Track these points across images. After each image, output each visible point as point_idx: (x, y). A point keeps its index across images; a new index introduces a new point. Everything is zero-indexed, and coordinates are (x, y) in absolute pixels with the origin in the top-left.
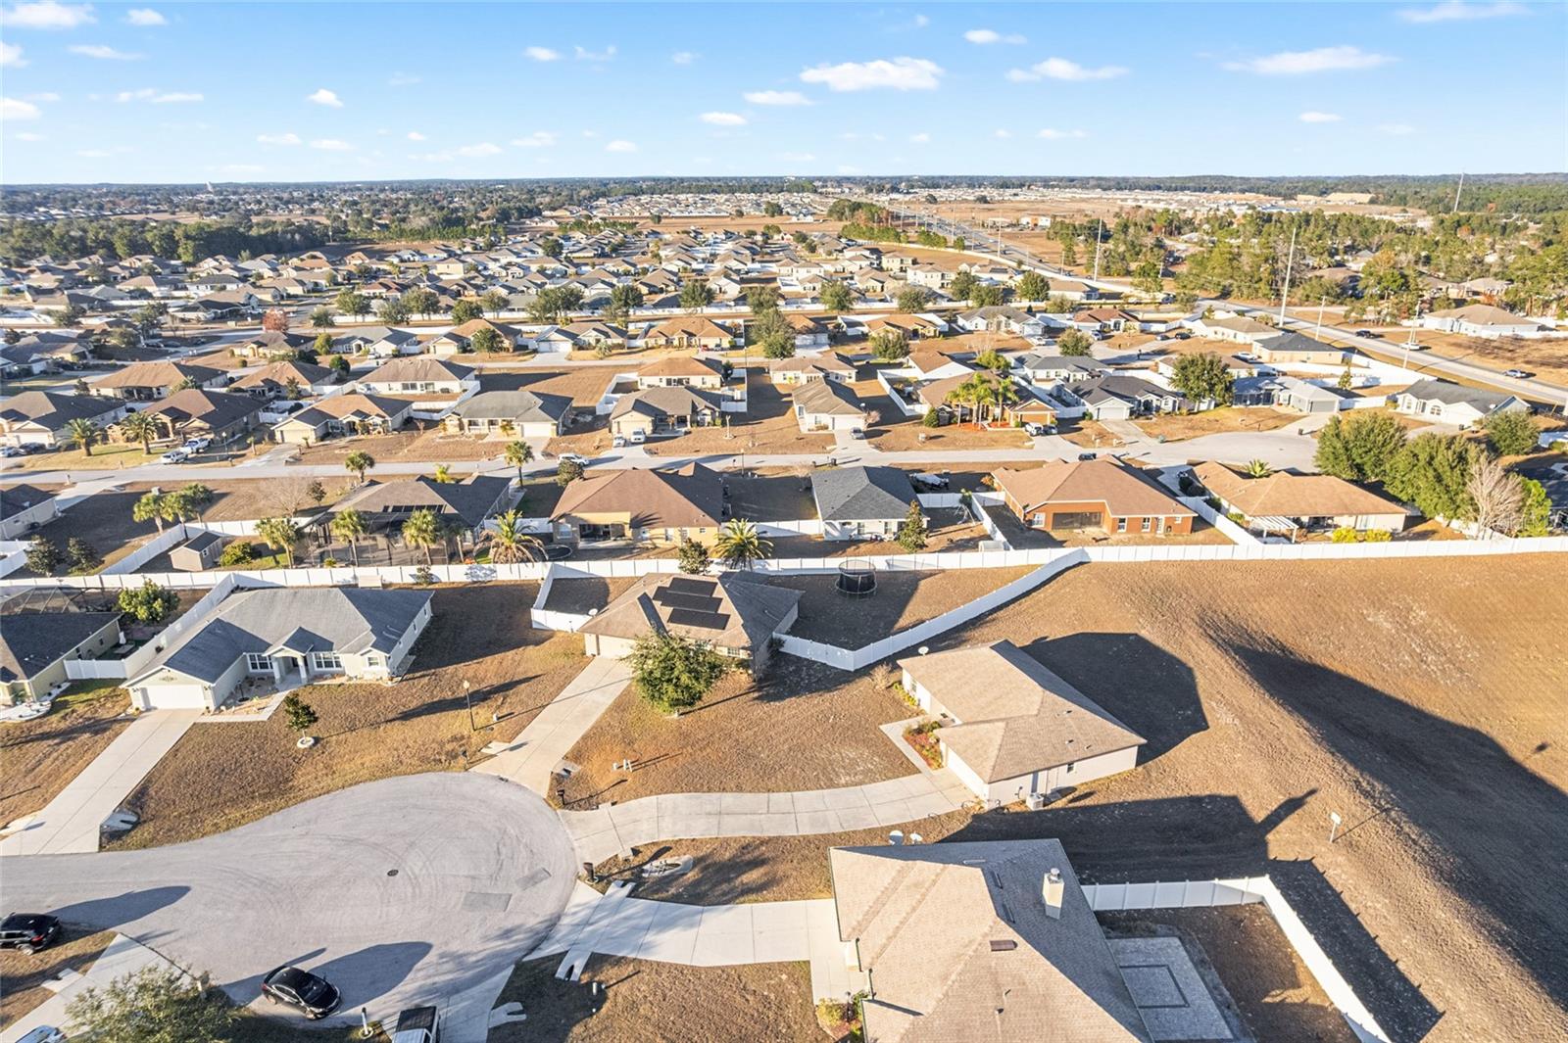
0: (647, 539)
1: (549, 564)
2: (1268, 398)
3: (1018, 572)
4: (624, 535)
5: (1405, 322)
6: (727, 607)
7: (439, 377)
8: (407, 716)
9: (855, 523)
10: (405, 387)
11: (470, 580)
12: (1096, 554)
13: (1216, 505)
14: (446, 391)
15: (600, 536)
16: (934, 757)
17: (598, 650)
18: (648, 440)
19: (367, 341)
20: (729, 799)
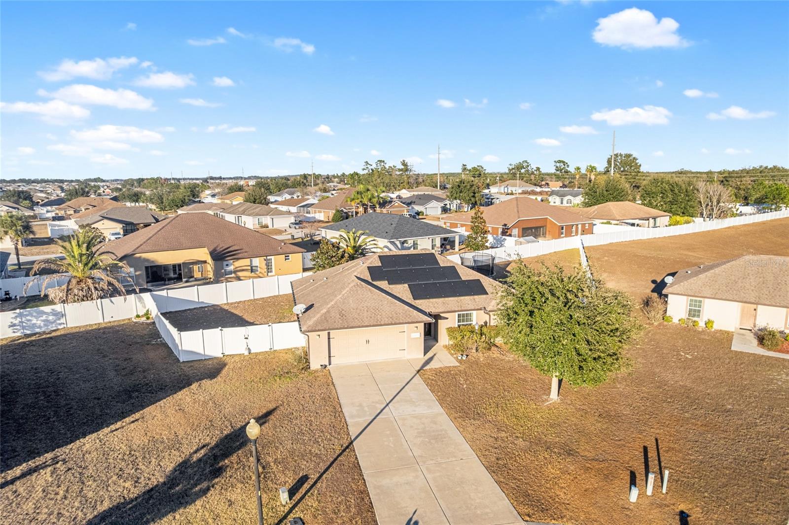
0: (231, 273)
1: (147, 296)
4: (192, 277)
9: (410, 242)
11: (18, 334)
15: (170, 279)
17: (330, 357)
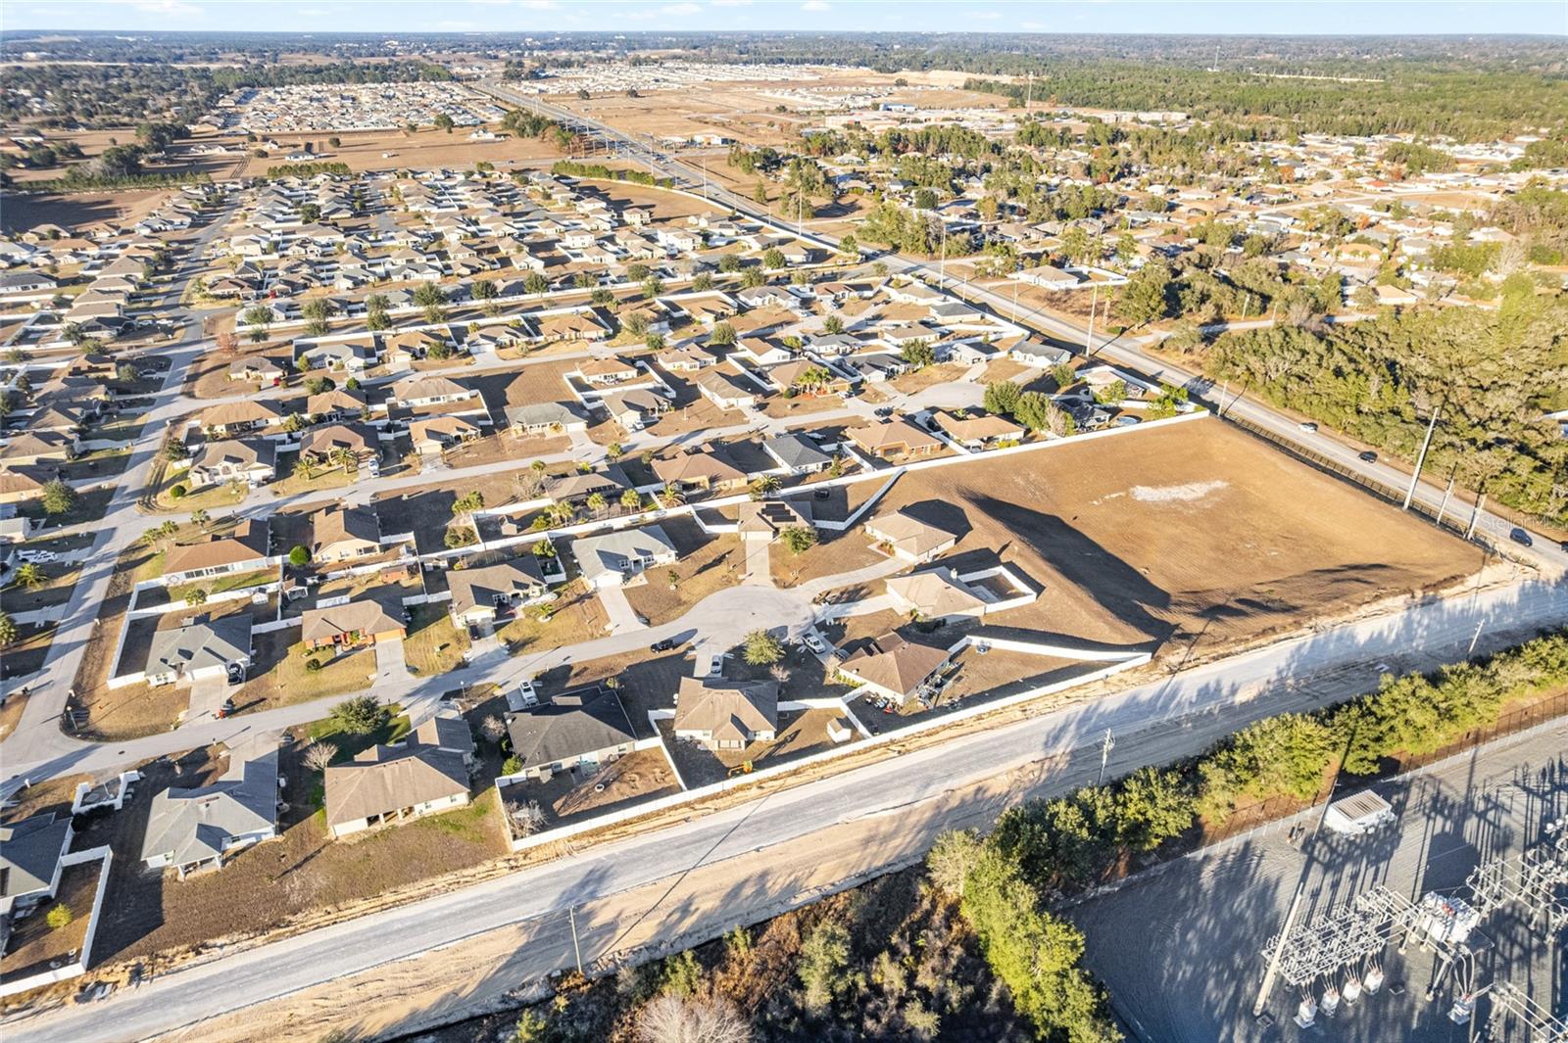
1: (689, 505)
2: (950, 357)
3: (883, 480)
5: (1010, 276)
6: (793, 513)
7: (454, 391)
8: (699, 572)
9: (802, 466)
10: (433, 400)
12: (910, 468)
13: (946, 434)
14: (460, 399)
16: (891, 552)
17: (748, 537)
18: (647, 426)
19: (336, 358)
20: (836, 576)
